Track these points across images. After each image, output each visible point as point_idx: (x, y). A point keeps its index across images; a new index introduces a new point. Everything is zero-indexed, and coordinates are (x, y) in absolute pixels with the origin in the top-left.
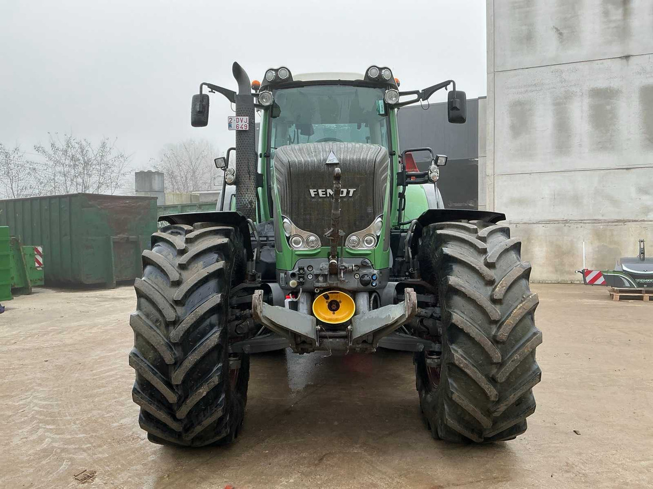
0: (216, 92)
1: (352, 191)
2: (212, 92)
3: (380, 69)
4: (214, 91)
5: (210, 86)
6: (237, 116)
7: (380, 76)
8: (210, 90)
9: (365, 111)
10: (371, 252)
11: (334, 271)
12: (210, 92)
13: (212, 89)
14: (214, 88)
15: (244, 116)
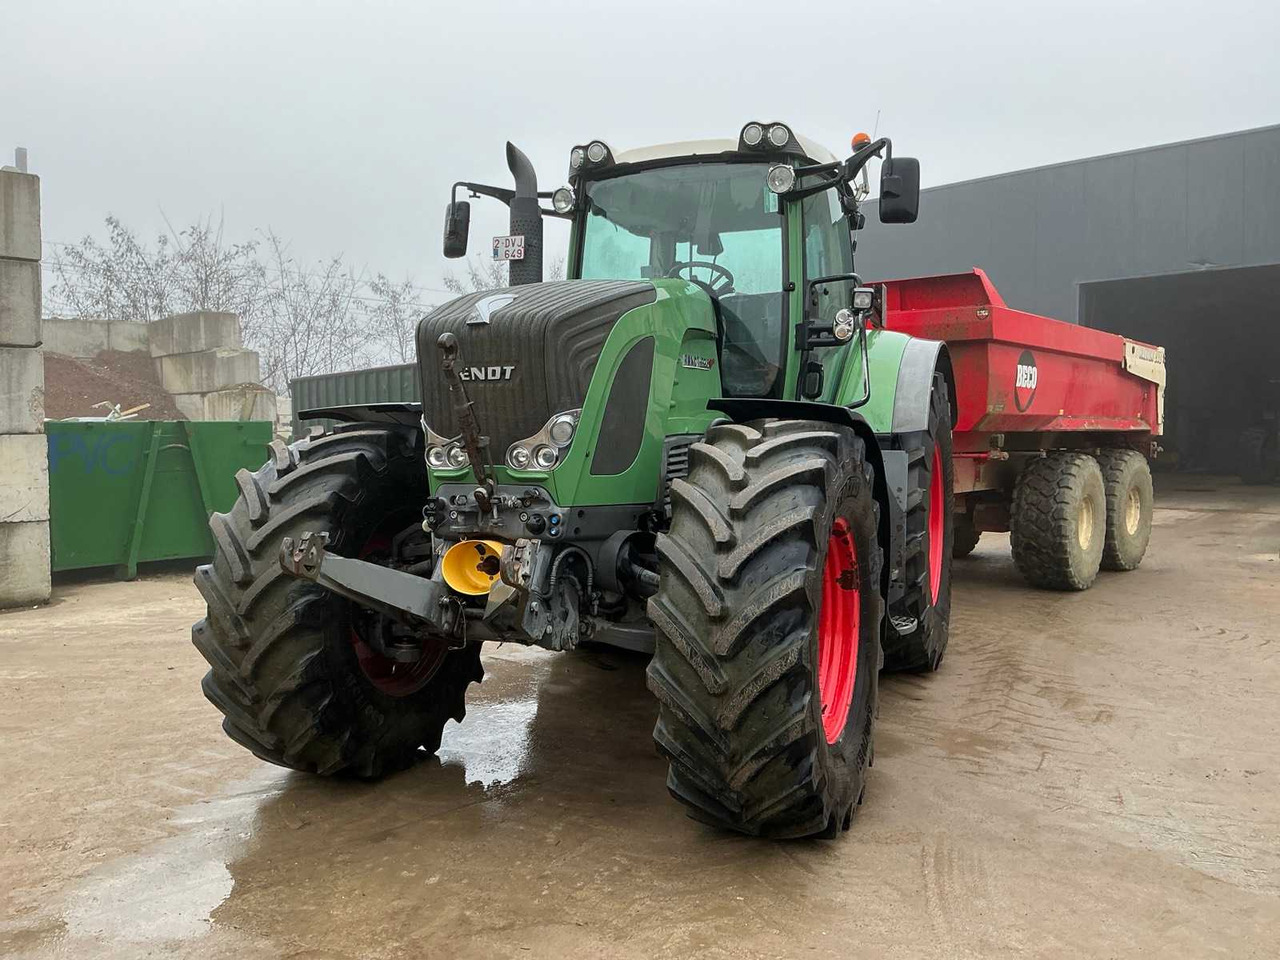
0: (482, 195)
1: (508, 369)
2: (475, 196)
3: (766, 127)
4: (478, 194)
5: (472, 187)
6: (511, 235)
7: (765, 140)
8: (472, 193)
9: (740, 209)
10: (546, 476)
11: (484, 506)
12: (470, 197)
13: (475, 192)
14: (477, 189)
15: (519, 234)
